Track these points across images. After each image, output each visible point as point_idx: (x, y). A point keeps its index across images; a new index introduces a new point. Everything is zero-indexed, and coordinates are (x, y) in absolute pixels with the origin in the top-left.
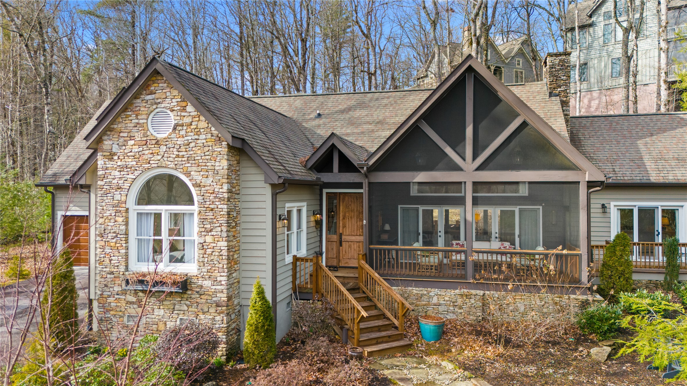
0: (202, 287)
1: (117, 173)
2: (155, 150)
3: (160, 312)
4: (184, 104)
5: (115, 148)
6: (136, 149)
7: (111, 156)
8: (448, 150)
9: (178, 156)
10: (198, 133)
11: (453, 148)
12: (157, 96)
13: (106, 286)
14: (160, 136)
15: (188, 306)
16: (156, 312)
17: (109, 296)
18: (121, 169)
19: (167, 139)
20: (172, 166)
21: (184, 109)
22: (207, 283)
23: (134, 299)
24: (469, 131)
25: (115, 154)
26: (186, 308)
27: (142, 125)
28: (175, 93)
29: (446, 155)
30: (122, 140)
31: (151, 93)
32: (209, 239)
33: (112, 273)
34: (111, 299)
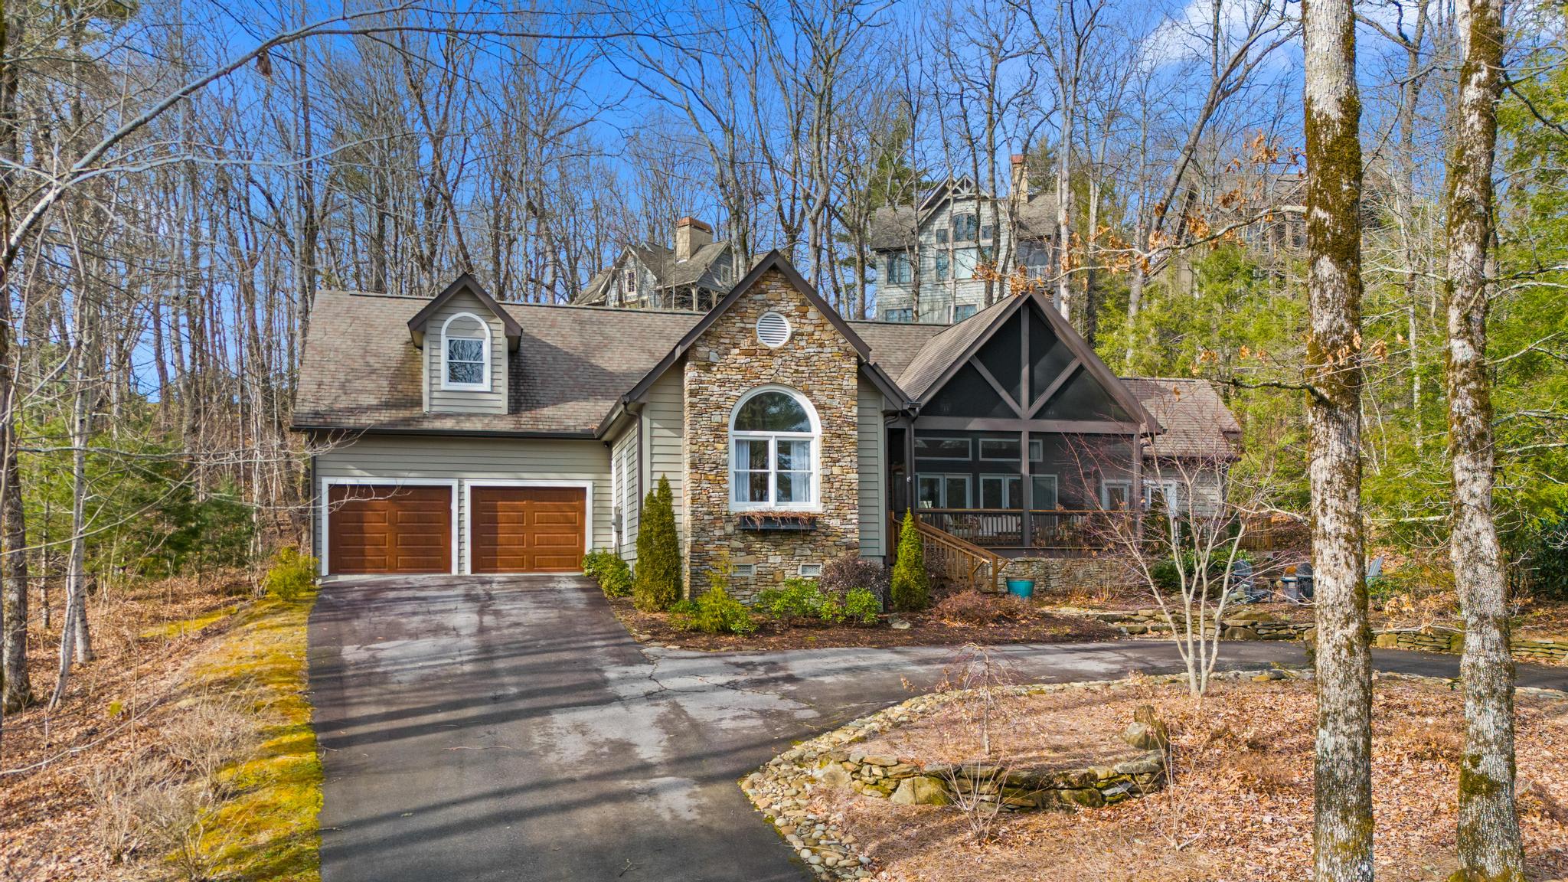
0: (828, 526)
1: (716, 388)
2: (767, 362)
3: (775, 559)
4: (804, 309)
5: (713, 357)
6: (742, 359)
7: (708, 367)
8: (1003, 393)
9: (797, 371)
10: (822, 345)
11: (1009, 391)
12: (769, 296)
13: (703, 529)
14: (772, 346)
15: (812, 550)
16: (771, 560)
17: (707, 543)
18: (722, 383)
19: (783, 349)
20: (789, 382)
21: (804, 315)
22: (835, 523)
23: (742, 546)
24: (1025, 371)
25: (713, 364)
26: (809, 552)
27: (750, 331)
28: (793, 294)
29: (1000, 399)
30: (722, 347)
31: (762, 292)
32: (836, 470)
33: (710, 513)
34: (711, 547)
